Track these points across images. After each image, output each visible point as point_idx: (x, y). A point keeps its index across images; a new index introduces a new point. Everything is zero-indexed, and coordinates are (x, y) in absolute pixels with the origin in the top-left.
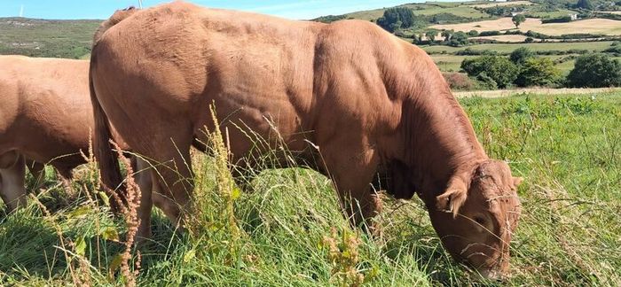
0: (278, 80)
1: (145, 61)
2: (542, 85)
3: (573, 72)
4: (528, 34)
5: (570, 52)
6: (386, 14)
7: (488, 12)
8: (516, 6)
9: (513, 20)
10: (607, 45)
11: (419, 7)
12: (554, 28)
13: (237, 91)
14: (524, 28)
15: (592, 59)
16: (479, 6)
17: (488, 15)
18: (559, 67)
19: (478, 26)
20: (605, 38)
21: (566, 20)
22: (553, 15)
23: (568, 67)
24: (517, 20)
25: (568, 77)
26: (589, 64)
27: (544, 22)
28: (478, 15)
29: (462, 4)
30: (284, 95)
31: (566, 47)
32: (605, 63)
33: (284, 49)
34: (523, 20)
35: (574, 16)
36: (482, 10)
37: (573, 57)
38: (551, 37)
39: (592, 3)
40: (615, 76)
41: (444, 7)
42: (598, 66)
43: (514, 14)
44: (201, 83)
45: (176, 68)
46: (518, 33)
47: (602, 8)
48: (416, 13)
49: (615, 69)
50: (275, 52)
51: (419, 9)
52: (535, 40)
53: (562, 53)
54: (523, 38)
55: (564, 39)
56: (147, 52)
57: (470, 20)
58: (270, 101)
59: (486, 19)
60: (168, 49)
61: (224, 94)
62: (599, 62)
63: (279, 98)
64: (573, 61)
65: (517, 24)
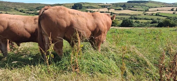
1: (58, 19)
3: (122, 23)
4: (111, 13)
5: (121, 18)
10: (130, 17)
12: (118, 11)
13: (77, 26)
15: (126, 20)
18: (118, 22)
20: (129, 15)
21: (120, 10)
22: (117, 8)
23: (121, 22)
24: (109, 9)
25: (121, 24)
26: (126, 21)
27: (115, 10)
30: (87, 28)
31: (120, 17)
32: (130, 21)
33: (85, 18)
35: (122, 9)
37: (122, 19)
38: (117, 14)
40: (132, 24)
41: (90, 4)
42: (128, 22)
44: (69, 24)
45: (64, 21)
46: (109, 12)
47: (129, 7)
49: (132, 23)
50: (84, 19)
51: (83, 4)
52: (113, 14)
53: (119, 18)
55: (120, 14)
57: (97, 8)
58: (84, 29)
59: (101, 8)
60: (63, 17)
61: (74, 27)
62: (128, 21)
63: (86, 28)
64: (122, 21)
65: (109, 10)
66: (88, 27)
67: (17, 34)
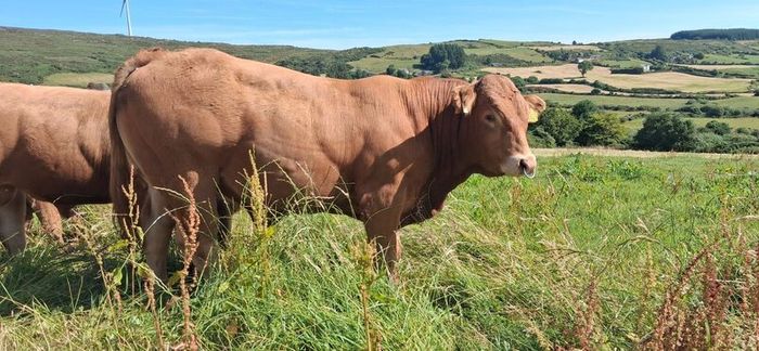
0: (310, 134)
1: (181, 107)
2: (606, 144)
3: (641, 133)
6: (432, 50)
7: (551, 56)
8: (583, 51)
9: (579, 67)
11: (471, 44)
13: (270, 142)
14: (591, 76)
15: (662, 119)
16: (541, 49)
17: (551, 60)
19: (539, 72)
20: (681, 96)
24: (584, 68)
25: (636, 138)
26: (658, 124)
28: (539, 58)
29: (522, 44)
30: (317, 147)
31: (635, 103)
32: (676, 123)
33: (313, 104)
34: (591, 69)
35: (646, 68)
36: (544, 53)
38: (620, 91)
39: (667, 54)
40: (687, 139)
41: (500, 47)
42: (669, 127)
43: (581, 61)
44: (235, 133)
45: (212, 116)
46: (583, 82)
47: (678, 61)
48: (468, 52)
49: (687, 131)
50: (305, 108)
51: (471, 47)
52: (602, 91)
54: (590, 89)
55: (635, 93)
56: (184, 98)
57: (530, 64)
58: (303, 152)
59: (548, 64)
60: (206, 97)
62: (670, 123)
63: (312, 150)
65: (583, 72)
66: (323, 146)
67: (53, 169)
